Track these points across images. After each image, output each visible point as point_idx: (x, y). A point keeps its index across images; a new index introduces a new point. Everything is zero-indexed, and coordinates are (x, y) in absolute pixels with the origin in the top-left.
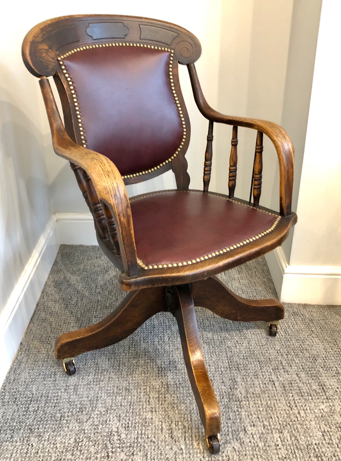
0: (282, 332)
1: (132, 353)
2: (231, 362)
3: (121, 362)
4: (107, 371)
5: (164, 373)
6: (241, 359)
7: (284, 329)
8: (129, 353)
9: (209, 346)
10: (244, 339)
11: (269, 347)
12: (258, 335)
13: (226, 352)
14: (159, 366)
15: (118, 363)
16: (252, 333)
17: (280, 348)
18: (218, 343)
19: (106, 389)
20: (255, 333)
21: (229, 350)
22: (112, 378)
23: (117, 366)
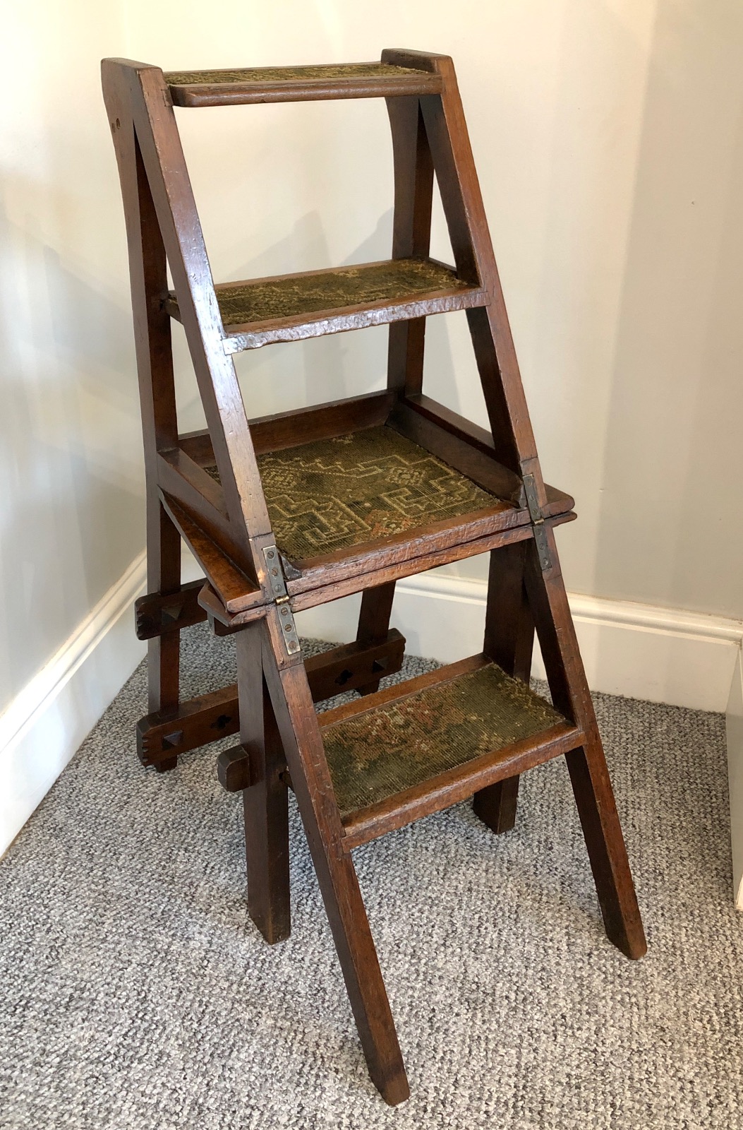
0: (715, 1018)
1: (248, 987)
2: (525, 1087)
3: (211, 1008)
4: (165, 1029)
5: (317, 1076)
6: (560, 1083)
7: (726, 1006)
8: (240, 985)
9: (474, 1015)
10: (588, 1013)
11: (660, 1061)
12: (635, 1009)
13: (519, 1046)
14: (310, 1050)
15: (201, 1010)
16: (619, 998)
17: (696, 1075)
18: (503, 1013)
19: (141, 1089)
20: (627, 1000)
21: (530, 1045)
22: (169, 1056)
23: (194, 1018)
